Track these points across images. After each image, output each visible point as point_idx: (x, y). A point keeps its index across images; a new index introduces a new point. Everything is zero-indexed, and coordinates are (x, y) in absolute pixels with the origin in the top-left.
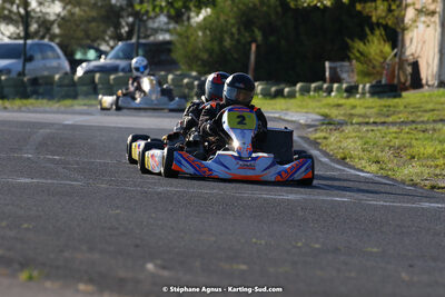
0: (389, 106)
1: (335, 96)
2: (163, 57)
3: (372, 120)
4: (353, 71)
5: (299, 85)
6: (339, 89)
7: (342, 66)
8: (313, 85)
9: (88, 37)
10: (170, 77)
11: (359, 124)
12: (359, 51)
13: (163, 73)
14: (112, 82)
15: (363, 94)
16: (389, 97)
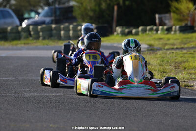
0: (188, 38)
2: (69, 15)
3: (176, 47)
4: (171, 19)
5: (140, 28)
6: (162, 29)
7: (165, 17)
8: (148, 28)
9: (31, 5)
10: (71, 26)
13: (67, 24)
14: (39, 30)
15: (175, 31)
16: (189, 33)
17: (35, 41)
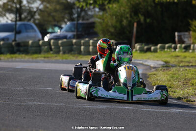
1: (178, 51)
4: (190, 37)
7: (184, 35)
8: (167, 45)
10: (91, 41)
11: (183, 66)
13: (87, 39)
15: (193, 50)
17: (55, 55)
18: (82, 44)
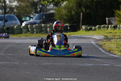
1: (110, 29)
2: (52, 18)
4: (116, 21)
5: (97, 26)
6: (111, 27)
7: (112, 19)
8: (102, 26)
9: (26, 13)
11: (117, 39)
12: (118, 14)
13: (51, 24)
14: (34, 28)
15: (119, 28)
17: (31, 34)
18: (48, 27)
